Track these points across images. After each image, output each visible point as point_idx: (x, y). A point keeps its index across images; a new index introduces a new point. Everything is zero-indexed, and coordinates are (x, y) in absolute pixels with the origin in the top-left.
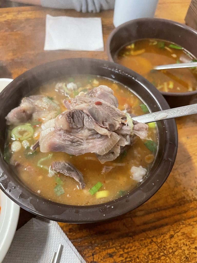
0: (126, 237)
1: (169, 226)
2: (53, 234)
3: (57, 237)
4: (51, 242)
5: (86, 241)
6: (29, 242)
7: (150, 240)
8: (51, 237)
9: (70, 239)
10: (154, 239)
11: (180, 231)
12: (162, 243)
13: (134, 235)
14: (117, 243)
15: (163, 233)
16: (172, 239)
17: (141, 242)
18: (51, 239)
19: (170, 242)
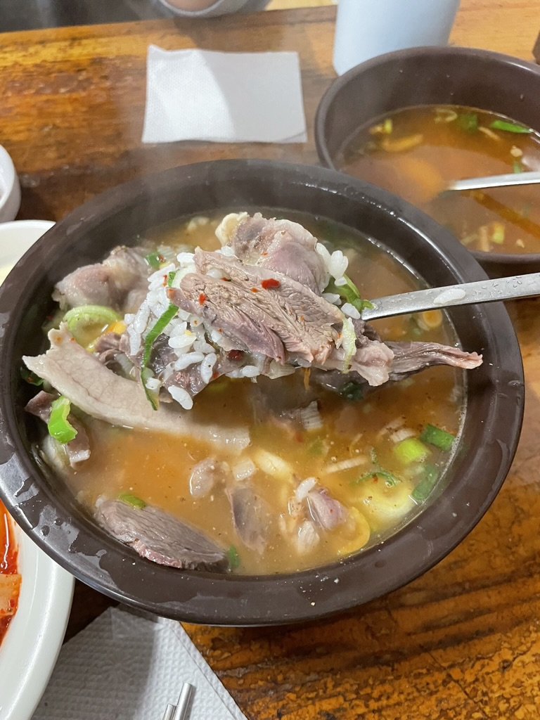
0: (373, 665)
1: (498, 636)
2: (168, 654)
3: (177, 663)
4: (162, 676)
5: (258, 676)
6: (100, 676)
7: (443, 675)
8: (160, 662)
9: (214, 669)
10: (456, 673)
11: (529, 649)
12: (477, 683)
13: (398, 661)
14: (347, 682)
15: (480, 656)
16: (506, 673)
17: (418, 681)
18: (160, 668)
19: (501, 682)
